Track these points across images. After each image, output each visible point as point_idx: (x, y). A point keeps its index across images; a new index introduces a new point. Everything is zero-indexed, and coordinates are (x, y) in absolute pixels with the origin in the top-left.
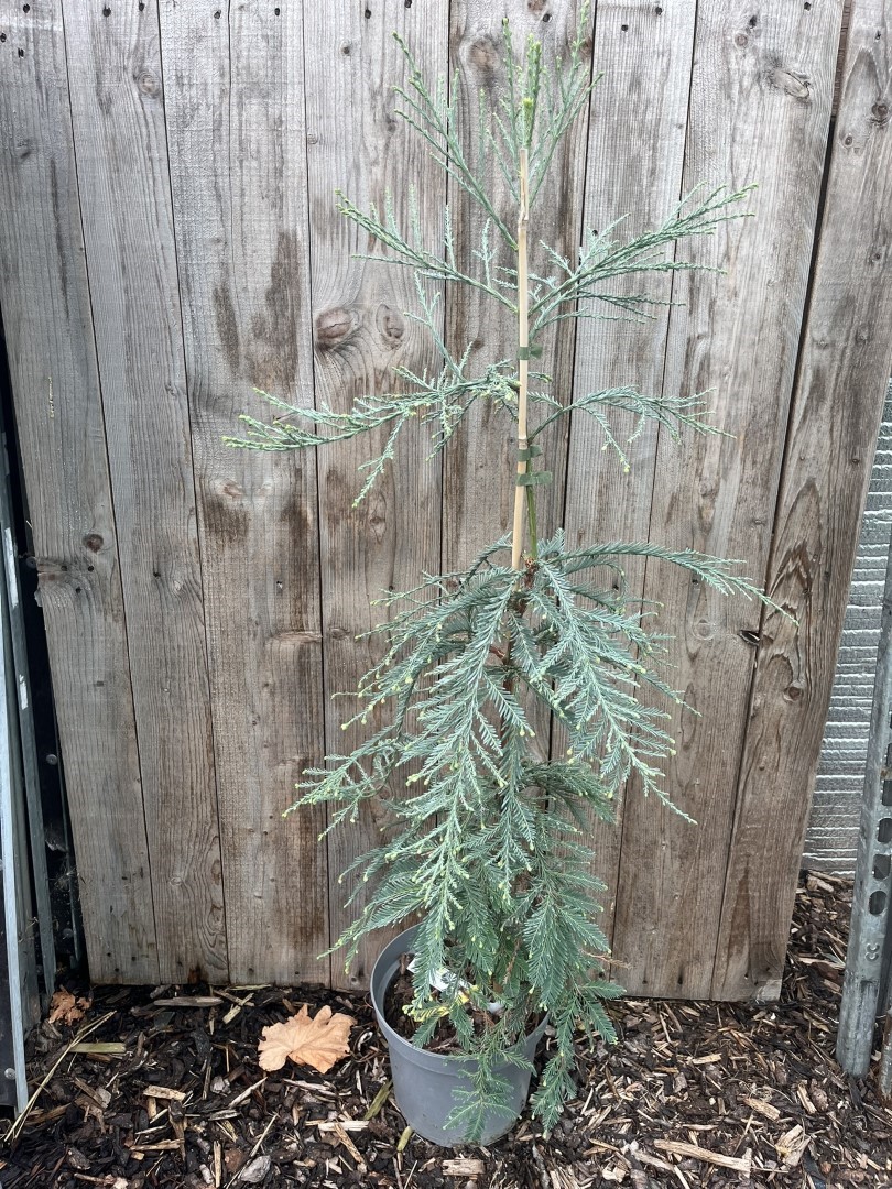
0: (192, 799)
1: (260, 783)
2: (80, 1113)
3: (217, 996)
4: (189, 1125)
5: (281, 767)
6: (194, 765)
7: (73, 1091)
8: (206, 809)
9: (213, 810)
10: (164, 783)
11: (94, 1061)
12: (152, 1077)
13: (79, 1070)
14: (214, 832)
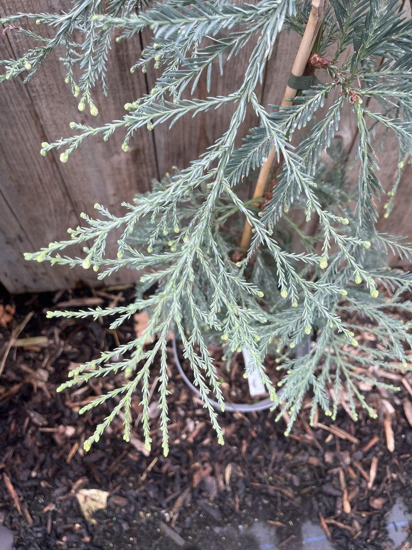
0: (43, 188)
1: (100, 171)
2: (30, 387)
3: (99, 297)
4: (103, 384)
5: (116, 158)
6: (36, 162)
7: (22, 374)
8: (58, 194)
9: (63, 194)
10: (13, 177)
11: (29, 351)
12: (71, 357)
13: (21, 358)
14: (69, 208)
